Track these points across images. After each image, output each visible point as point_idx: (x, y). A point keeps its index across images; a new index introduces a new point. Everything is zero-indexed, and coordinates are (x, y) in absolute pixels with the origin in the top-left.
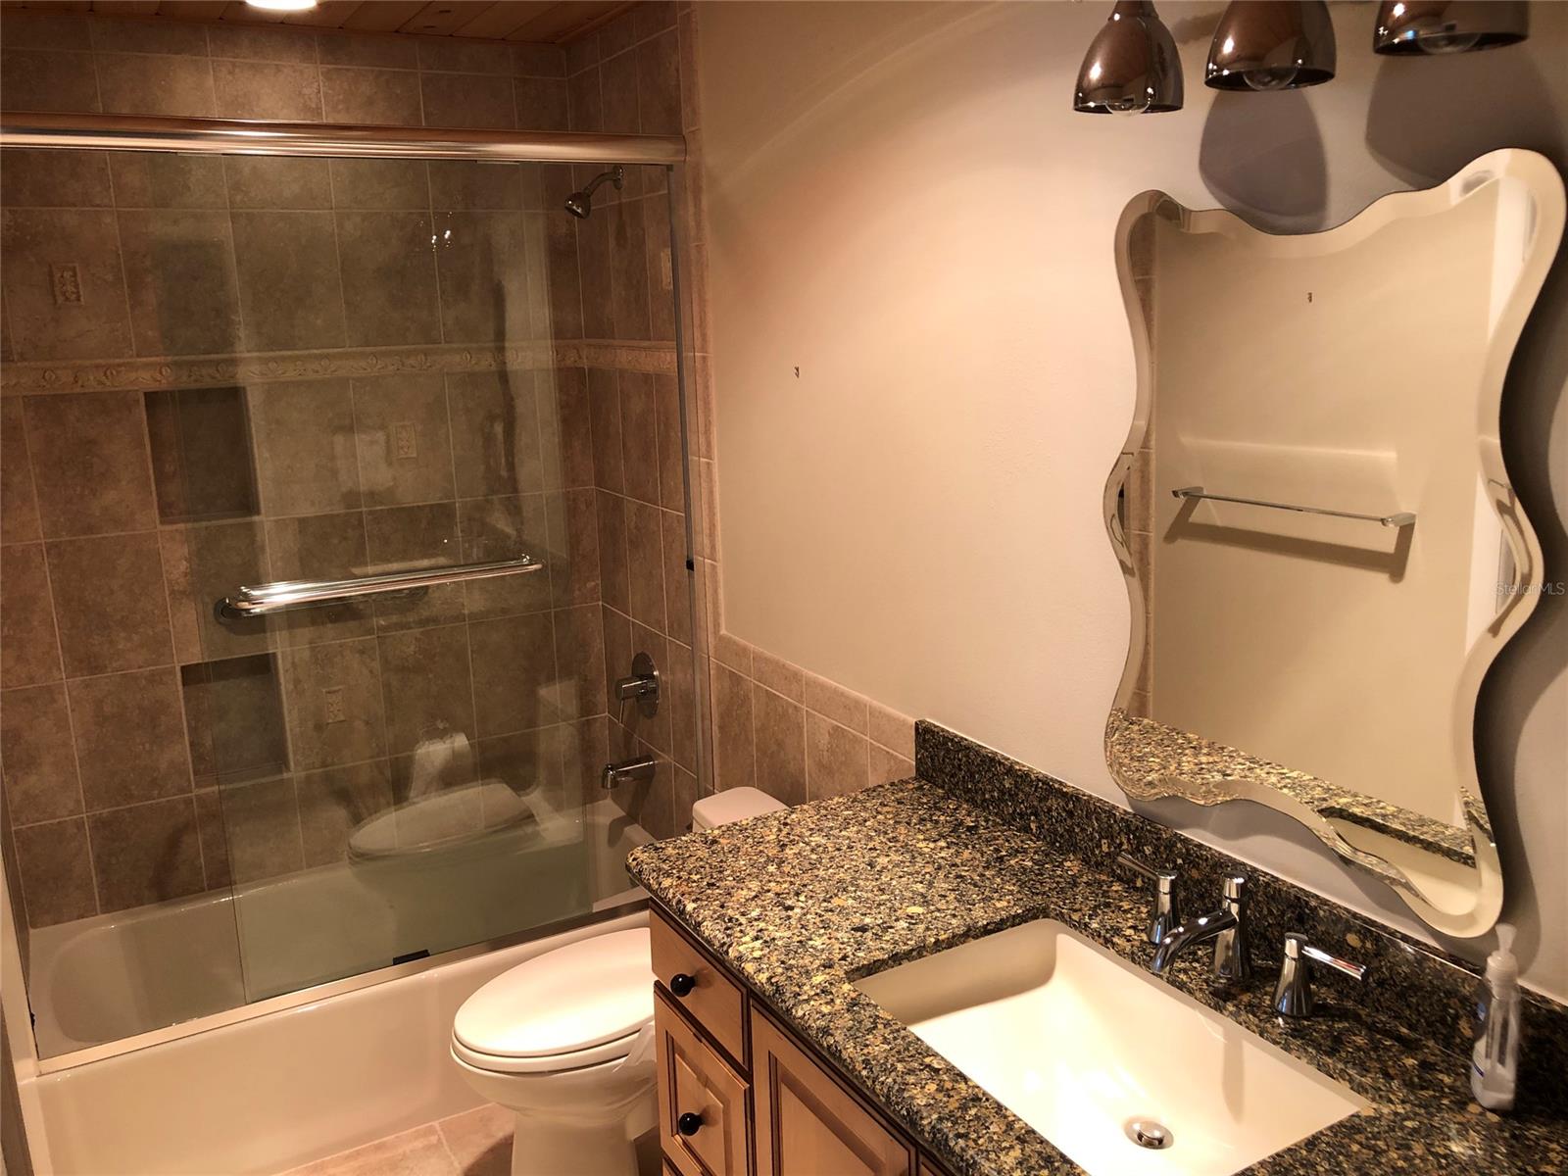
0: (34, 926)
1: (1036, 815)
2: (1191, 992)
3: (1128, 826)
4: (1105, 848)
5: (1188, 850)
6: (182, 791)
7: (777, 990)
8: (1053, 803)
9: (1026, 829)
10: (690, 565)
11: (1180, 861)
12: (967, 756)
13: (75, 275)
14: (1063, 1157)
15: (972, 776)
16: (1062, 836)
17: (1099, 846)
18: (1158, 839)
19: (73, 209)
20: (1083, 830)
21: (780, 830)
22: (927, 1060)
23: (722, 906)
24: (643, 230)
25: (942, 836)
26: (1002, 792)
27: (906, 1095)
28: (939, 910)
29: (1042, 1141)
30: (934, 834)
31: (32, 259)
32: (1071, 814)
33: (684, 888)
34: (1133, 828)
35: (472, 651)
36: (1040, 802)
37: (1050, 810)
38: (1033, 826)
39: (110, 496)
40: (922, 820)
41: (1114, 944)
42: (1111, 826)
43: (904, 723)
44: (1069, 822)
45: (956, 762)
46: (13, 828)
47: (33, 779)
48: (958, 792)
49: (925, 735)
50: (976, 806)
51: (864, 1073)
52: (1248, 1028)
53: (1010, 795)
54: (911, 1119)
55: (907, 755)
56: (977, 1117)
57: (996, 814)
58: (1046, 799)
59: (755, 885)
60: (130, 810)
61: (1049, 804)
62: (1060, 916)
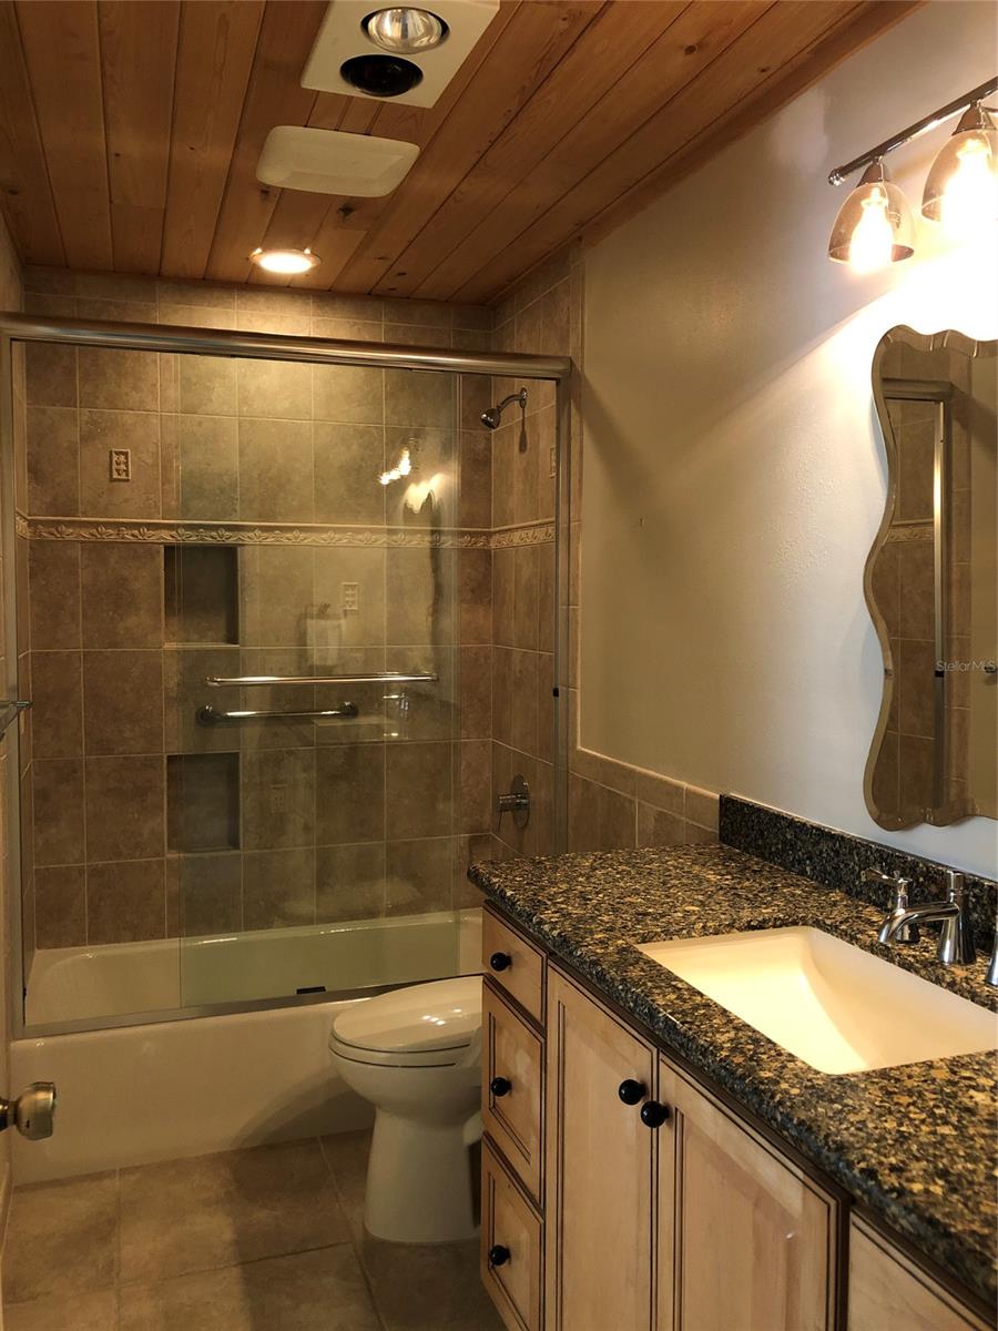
0: (39, 948)
1: (810, 858)
2: (917, 972)
3: (881, 855)
4: (863, 879)
5: (928, 868)
6: (158, 855)
7: (565, 940)
8: (824, 846)
9: (803, 873)
10: (556, 693)
11: (921, 879)
12: (759, 817)
13: (127, 458)
14: (769, 1041)
15: (762, 833)
16: (830, 874)
17: (859, 877)
18: (905, 862)
19: (131, 412)
20: (847, 865)
21: (595, 861)
22: (674, 983)
23: (535, 895)
24: (539, 435)
25: (728, 873)
26: (784, 843)
27: (649, 999)
28: (712, 910)
29: (754, 1031)
30: (723, 872)
31: (100, 446)
32: (837, 853)
33: (508, 883)
34: (885, 856)
35: (388, 768)
36: (813, 846)
37: (821, 852)
38: (808, 869)
39: (132, 621)
40: (715, 864)
41: (857, 940)
42: (867, 858)
43: (712, 799)
44: (836, 860)
45: (750, 824)
46: (34, 867)
47: (54, 831)
48: (750, 850)
49: (727, 804)
50: (765, 859)
51: (621, 987)
52: (962, 995)
53: (791, 845)
54: (651, 1015)
55: (711, 824)
56: (704, 1015)
57: (780, 864)
58: (818, 843)
59: (564, 886)
60: (118, 864)
61: (820, 847)
62: (818, 924)
